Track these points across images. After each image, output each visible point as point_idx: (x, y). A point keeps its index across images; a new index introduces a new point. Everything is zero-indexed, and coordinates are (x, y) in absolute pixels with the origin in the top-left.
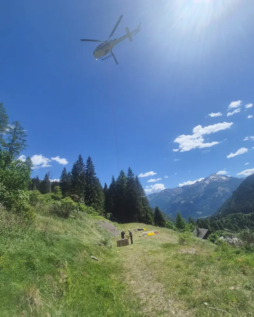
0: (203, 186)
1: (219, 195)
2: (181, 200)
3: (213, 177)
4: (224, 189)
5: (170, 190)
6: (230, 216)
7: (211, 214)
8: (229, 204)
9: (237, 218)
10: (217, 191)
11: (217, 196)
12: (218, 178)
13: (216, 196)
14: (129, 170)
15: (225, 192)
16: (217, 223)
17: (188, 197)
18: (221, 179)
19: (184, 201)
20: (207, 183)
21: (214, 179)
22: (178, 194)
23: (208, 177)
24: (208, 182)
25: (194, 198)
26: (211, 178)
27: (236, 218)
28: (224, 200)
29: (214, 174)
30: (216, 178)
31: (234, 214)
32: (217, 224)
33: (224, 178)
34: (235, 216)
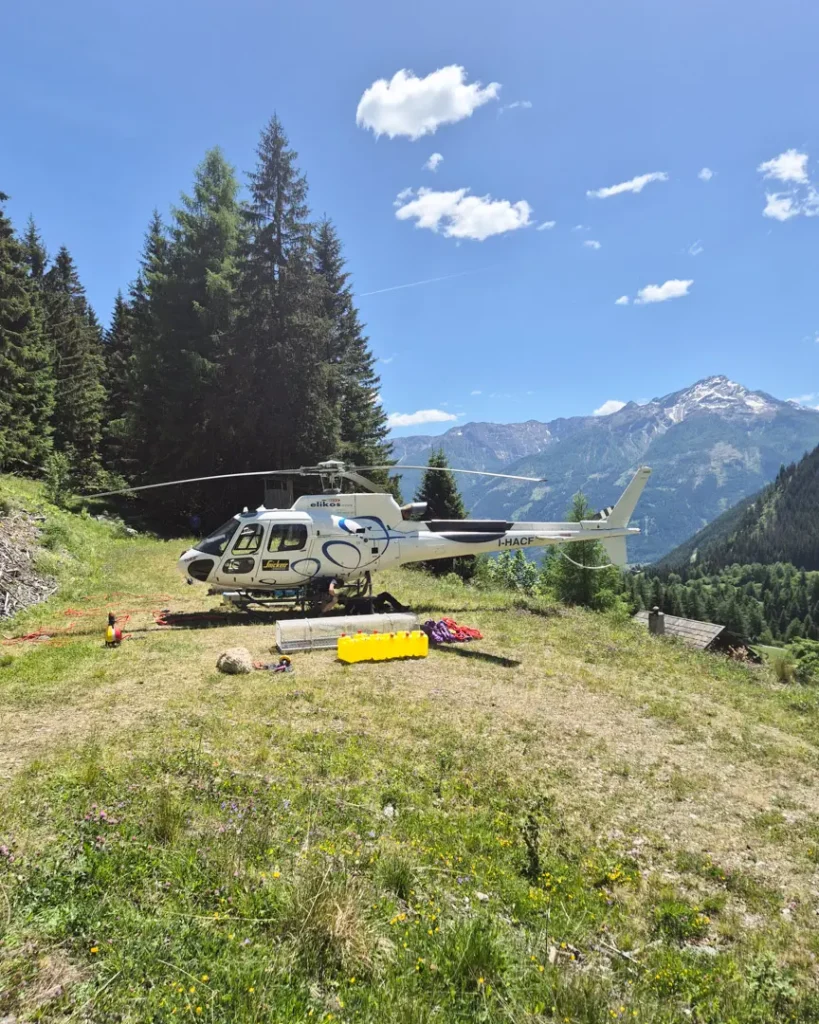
0: (650, 431)
1: (711, 479)
2: (534, 484)
3: (707, 393)
4: (739, 455)
5: (491, 430)
6: (735, 575)
7: (648, 557)
8: (750, 521)
9: (767, 585)
10: (707, 460)
11: (698, 481)
12: (729, 401)
13: (697, 483)
14: (274, 143)
15: (739, 468)
16: (679, 597)
17: (568, 474)
18: (743, 404)
19: (548, 489)
20: (671, 416)
21: (711, 402)
22: (526, 454)
23: (685, 390)
24: (678, 412)
25: (594, 480)
26: (699, 396)
27: (760, 585)
28: (723, 501)
29: (717, 380)
30: (720, 401)
31: (757, 566)
32: (679, 600)
33: (757, 405)
34: (757, 576)
